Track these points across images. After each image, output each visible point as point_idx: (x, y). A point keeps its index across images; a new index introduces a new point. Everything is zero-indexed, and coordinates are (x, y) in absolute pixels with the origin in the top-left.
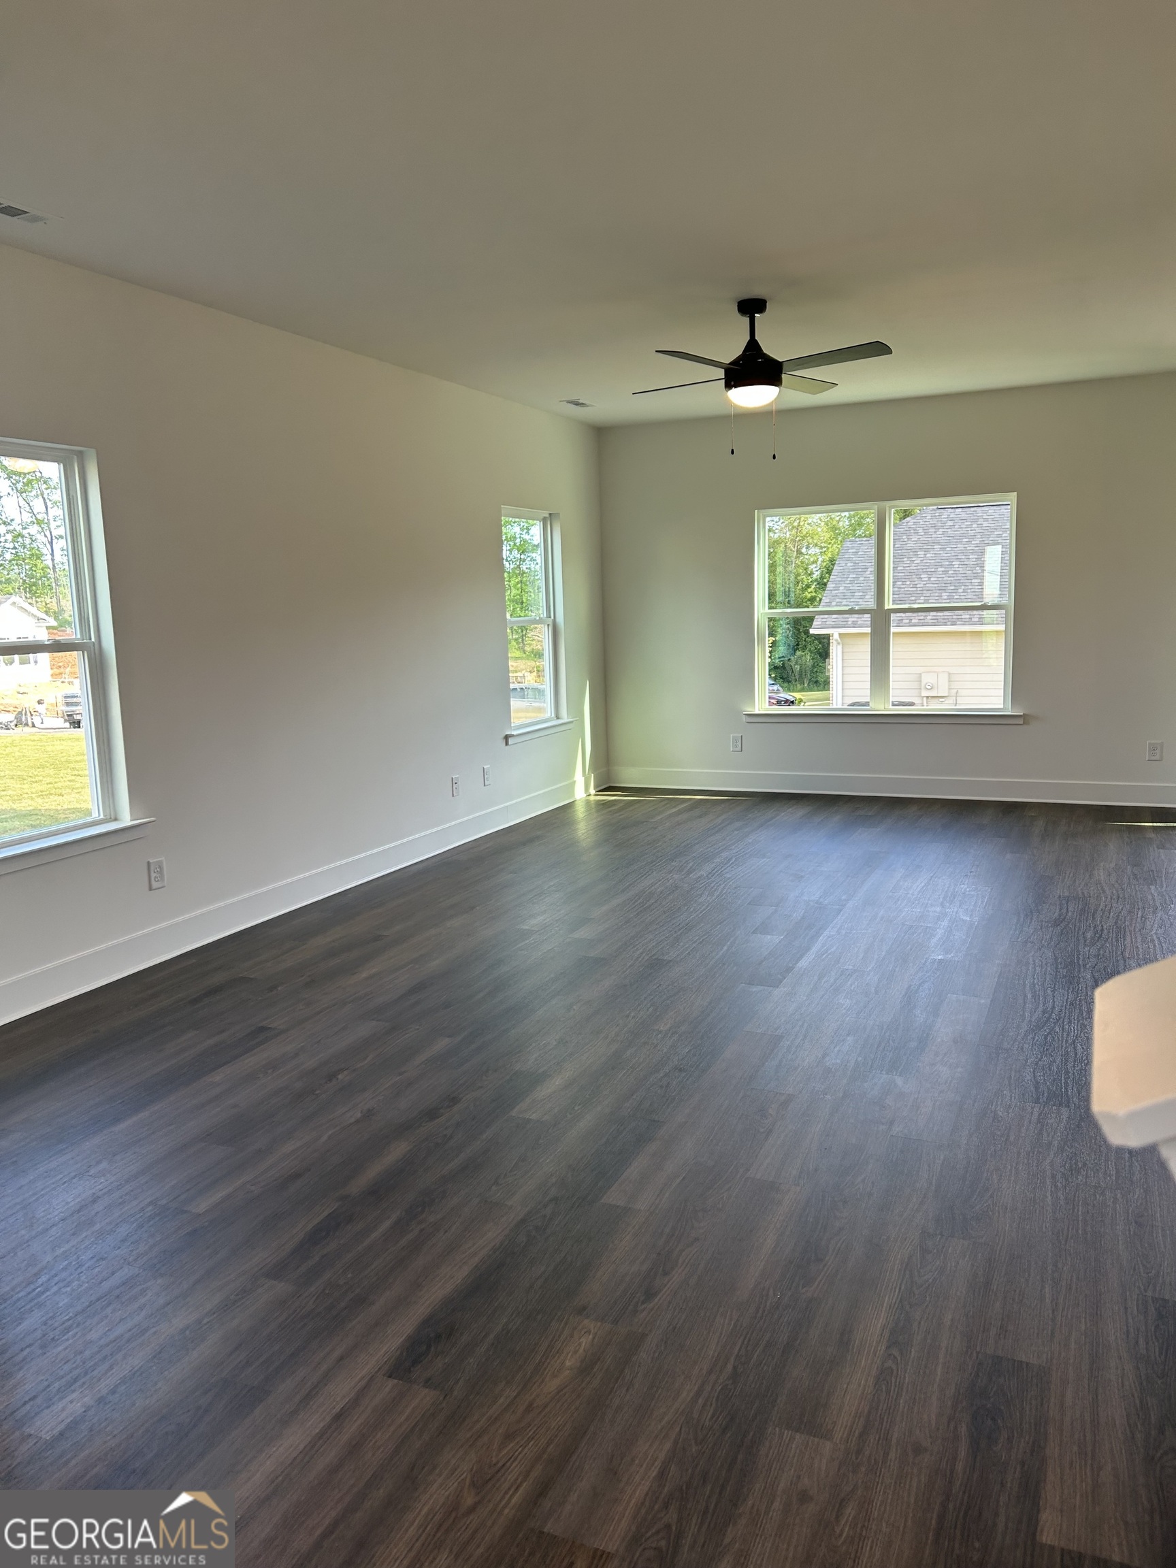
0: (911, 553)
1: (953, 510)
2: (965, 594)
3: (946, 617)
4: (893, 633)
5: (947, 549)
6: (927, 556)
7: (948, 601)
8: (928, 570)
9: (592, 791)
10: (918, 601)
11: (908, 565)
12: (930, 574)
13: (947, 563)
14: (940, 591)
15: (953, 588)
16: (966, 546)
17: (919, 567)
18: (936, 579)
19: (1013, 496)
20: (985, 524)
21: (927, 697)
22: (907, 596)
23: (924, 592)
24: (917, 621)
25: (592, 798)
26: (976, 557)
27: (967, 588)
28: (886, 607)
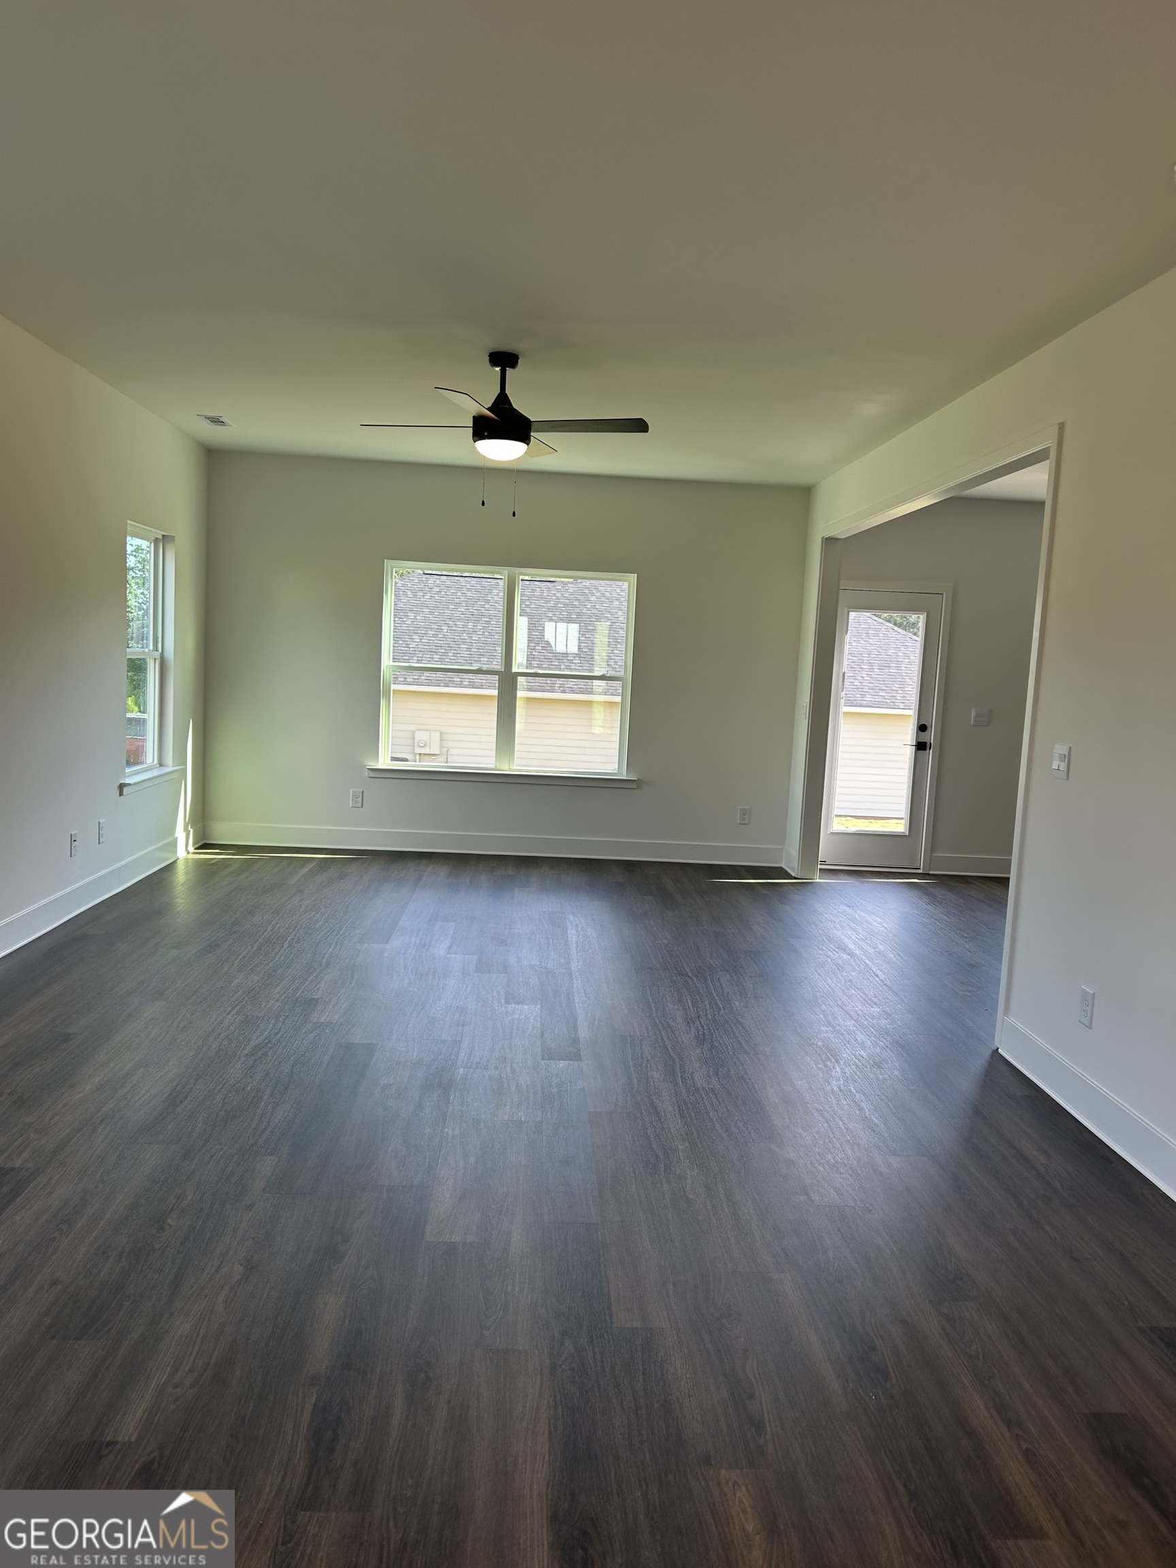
0: (402, 614)
1: (438, 577)
2: (455, 658)
3: (439, 679)
4: (393, 690)
5: (436, 613)
6: (418, 618)
7: (440, 663)
8: (419, 632)
9: (191, 849)
10: (411, 661)
11: (399, 625)
12: (422, 636)
13: (437, 627)
14: (432, 653)
15: (443, 651)
16: (453, 612)
17: (410, 628)
18: (427, 641)
19: (633, 577)
20: (469, 594)
21: (420, 754)
22: (401, 655)
23: (417, 652)
24: (412, 680)
25: (190, 856)
26: (463, 624)
27: (456, 652)
28: (514, 670)
